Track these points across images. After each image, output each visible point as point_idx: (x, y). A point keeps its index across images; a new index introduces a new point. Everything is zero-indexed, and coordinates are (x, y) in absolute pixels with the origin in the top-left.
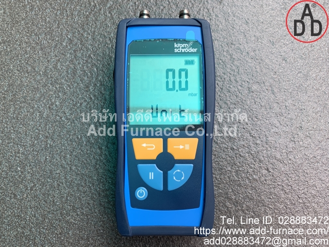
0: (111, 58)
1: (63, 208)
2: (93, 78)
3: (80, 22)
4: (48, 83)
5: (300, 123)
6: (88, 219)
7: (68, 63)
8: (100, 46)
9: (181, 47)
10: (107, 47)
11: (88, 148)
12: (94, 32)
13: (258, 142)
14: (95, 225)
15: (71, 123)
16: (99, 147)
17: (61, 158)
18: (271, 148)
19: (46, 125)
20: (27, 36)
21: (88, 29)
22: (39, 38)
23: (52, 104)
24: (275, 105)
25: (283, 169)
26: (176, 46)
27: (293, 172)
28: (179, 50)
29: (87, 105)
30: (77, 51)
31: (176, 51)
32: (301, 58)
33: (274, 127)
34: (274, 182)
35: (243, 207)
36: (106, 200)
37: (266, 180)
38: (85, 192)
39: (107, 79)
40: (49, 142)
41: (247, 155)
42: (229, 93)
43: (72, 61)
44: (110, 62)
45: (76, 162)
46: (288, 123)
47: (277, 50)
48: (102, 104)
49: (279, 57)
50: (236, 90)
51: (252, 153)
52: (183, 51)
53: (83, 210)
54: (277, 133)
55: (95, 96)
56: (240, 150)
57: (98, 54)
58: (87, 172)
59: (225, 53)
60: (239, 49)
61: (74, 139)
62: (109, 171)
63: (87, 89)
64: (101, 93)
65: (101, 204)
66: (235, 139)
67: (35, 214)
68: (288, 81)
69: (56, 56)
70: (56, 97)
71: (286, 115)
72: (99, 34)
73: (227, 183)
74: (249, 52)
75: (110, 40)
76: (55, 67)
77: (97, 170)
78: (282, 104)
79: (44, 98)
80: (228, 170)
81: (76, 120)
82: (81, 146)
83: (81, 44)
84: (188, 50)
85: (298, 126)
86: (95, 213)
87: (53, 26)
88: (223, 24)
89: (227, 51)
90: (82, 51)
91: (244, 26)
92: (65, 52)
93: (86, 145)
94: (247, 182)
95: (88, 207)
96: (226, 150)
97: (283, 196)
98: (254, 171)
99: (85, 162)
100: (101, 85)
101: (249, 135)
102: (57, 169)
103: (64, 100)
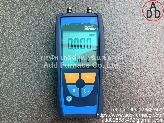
0: (53, 30)
1: (31, 103)
2: (44, 40)
3: (38, 11)
4: (22, 43)
5: (145, 64)
6: (42, 108)
7: (32, 33)
8: (48, 24)
9: (88, 27)
10: (51, 25)
11: (42, 74)
12: (45, 17)
13: (124, 73)
14: (46, 111)
15: (34, 62)
16: (47, 74)
17: (29, 79)
18: (130, 76)
19: (22, 63)
20: (11, 18)
21: (42, 15)
22: (17, 19)
23: (25, 53)
24: (133, 55)
25: (135, 86)
26: (85, 27)
27: (140, 88)
28: (87, 29)
29: (42, 53)
30: (36, 26)
31: (85, 29)
32: (148, 32)
33: (132, 66)
34: (131, 92)
35: (115, 104)
36: (51, 99)
37: (127, 91)
38: (41, 95)
39: (51, 41)
40: (23, 71)
41: (118, 79)
42: (111, 49)
43: (34, 32)
44: (53, 33)
45: (37, 81)
46: (139, 64)
47: (136, 28)
48: (49, 53)
49: (137, 31)
50: (115, 47)
51: (121, 78)
52: (89, 30)
53: (40, 104)
54: (133, 69)
55: (45, 49)
56: (115, 77)
57: (47, 28)
58: (42, 86)
59: (110, 29)
60: (117, 27)
61: (36, 70)
62: (52, 85)
63: (41, 46)
64: (48, 48)
65: (48, 101)
66: (113, 71)
67: (18, 105)
68: (140, 43)
69: (26, 29)
70: (26, 49)
71: (138, 60)
72: (47, 18)
73: (108, 92)
74: (122, 28)
75: (53, 21)
76: (26, 35)
77: (46, 85)
78: (137, 55)
79: (21, 50)
80: (109, 86)
81: (36, 61)
82: (39, 74)
83: (38, 23)
84: (91, 29)
85: (144, 65)
86: (46, 105)
87: (24, 14)
88: (109, 14)
89: (111, 27)
90: (39, 27)
91: (120, 15)
92: (30, 27)
93: (41, 73)
94: (118, 92)
95: (42, 102)
96: (108, 77)
97: (135, 99)
98: (121, 87)
99: (41, 81)
100: (48, 44)
101: (119, 69)
102: (28, 85)
103: (30, 51)
